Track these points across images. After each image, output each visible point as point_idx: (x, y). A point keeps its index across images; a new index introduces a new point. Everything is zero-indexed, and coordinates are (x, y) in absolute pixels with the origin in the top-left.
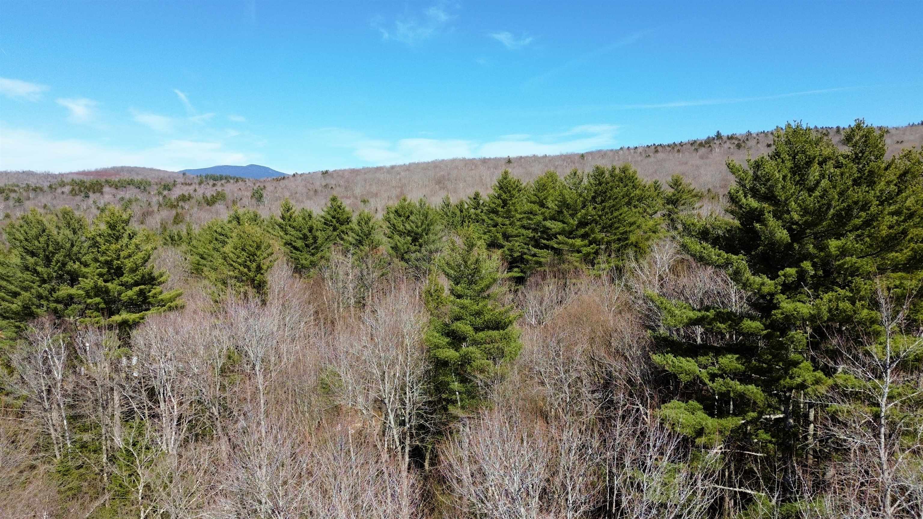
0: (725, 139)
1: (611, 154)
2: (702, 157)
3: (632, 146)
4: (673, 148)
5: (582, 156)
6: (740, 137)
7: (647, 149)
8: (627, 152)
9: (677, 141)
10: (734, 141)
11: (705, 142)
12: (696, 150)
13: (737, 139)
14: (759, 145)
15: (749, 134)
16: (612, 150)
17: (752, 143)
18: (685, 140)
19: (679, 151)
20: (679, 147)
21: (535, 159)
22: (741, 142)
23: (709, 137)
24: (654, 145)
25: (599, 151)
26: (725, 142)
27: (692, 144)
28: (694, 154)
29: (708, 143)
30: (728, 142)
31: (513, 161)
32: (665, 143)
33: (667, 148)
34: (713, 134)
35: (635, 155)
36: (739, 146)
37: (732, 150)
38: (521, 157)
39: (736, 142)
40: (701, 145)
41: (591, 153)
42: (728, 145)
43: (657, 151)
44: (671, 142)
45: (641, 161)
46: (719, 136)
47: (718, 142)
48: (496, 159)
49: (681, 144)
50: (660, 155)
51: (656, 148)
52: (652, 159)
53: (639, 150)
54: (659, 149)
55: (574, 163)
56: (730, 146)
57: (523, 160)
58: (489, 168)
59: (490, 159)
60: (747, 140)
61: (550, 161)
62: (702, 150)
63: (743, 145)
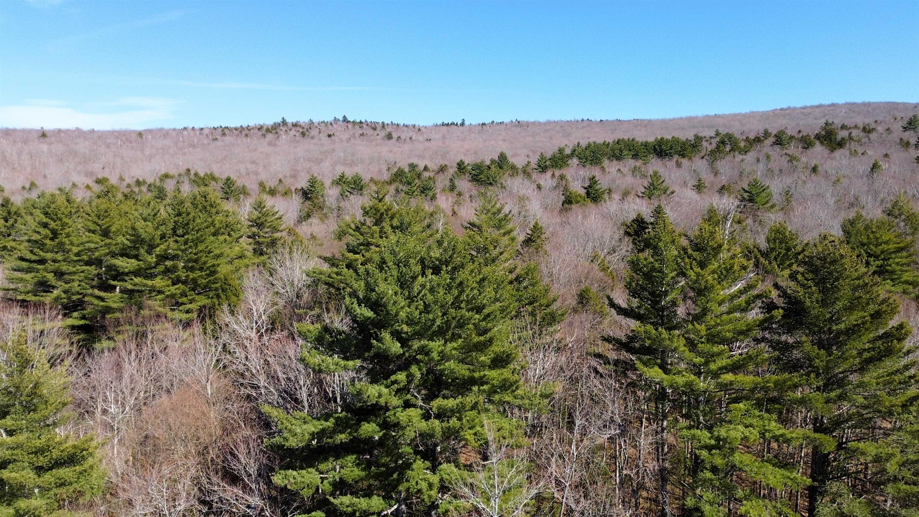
0: (290, 125)
1: (174, 134)
2: (270, 144)
3: (197, 127)
4: (241, 132)
5: (140, 134)
6: (303, 125)
7: (214, 131)
8: (192, 133)
9: (245, 125)
10: (298, 128)
11: (272, 127)
12: (264, 135)
13: (300, 126)
14: (321, 135)
15: (311, 122)
16: (174, 130)
17: (314, 132)
18: (252, 124)
19: (246, 135)
20: (246, 132)
21: (79, 133)
22: (305, 130)
23: (275, 123)
24: (221, 127)
25: (161, 130)
26: (291, 130)
27: (259, 129)
28: (262, 140)
29: (274, 129)
30: (293, 130)
31: (48, 135)
32: (232, 125)
33: (234, 131)
34: (279, 120)
35: (201, 136)
36: (303, 134)
37: (297, 138)
38: (60, 131)
39: (301, 130)
40: (268, 130)
41: (150, 131)
42: (293, 132)
43: (224, 134)
44: (238, 125)
45: (209, 144)
46: (284, 123)
47: (284, 129)
48: (24, 131)
49: (249, 128)
50: (228, 139)
51: (223, 130)
52: (219, 143)
53: (206, 132)
54: (227, 131)
55: (131, 142)
56: (295, 133)
57: (63, 135)
58: (14, 141)
59: (14, 130)
60: (310, 128)
61: (99, 137)
62: (270, 136)
63: (307, 133)
